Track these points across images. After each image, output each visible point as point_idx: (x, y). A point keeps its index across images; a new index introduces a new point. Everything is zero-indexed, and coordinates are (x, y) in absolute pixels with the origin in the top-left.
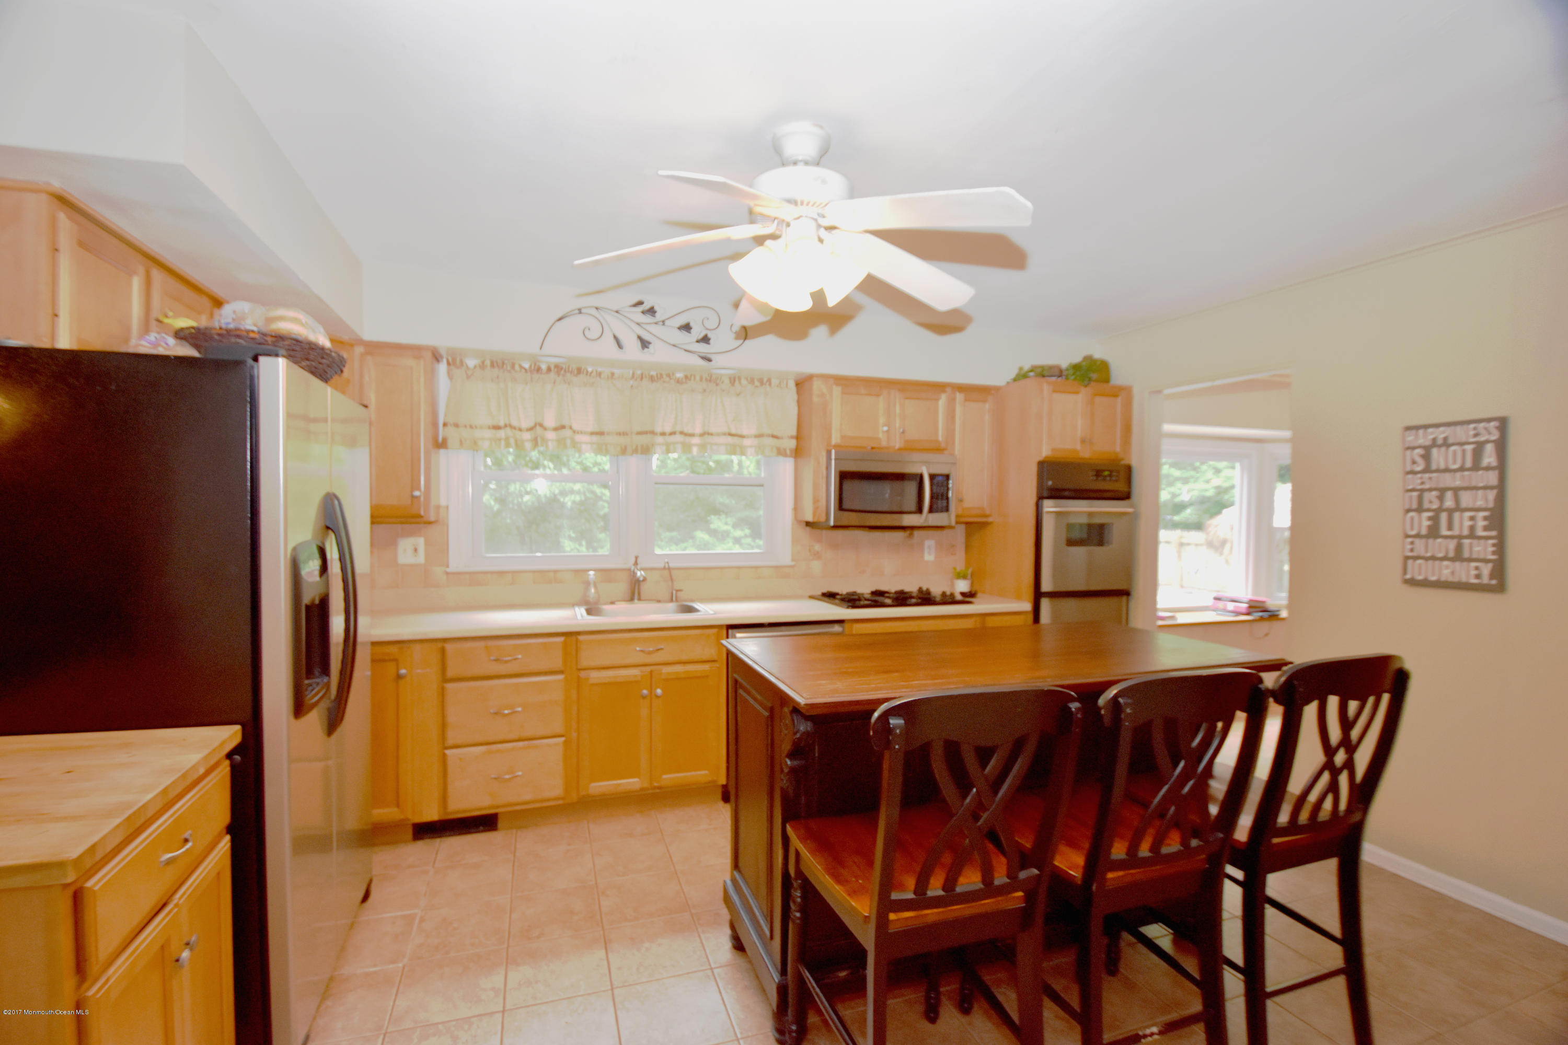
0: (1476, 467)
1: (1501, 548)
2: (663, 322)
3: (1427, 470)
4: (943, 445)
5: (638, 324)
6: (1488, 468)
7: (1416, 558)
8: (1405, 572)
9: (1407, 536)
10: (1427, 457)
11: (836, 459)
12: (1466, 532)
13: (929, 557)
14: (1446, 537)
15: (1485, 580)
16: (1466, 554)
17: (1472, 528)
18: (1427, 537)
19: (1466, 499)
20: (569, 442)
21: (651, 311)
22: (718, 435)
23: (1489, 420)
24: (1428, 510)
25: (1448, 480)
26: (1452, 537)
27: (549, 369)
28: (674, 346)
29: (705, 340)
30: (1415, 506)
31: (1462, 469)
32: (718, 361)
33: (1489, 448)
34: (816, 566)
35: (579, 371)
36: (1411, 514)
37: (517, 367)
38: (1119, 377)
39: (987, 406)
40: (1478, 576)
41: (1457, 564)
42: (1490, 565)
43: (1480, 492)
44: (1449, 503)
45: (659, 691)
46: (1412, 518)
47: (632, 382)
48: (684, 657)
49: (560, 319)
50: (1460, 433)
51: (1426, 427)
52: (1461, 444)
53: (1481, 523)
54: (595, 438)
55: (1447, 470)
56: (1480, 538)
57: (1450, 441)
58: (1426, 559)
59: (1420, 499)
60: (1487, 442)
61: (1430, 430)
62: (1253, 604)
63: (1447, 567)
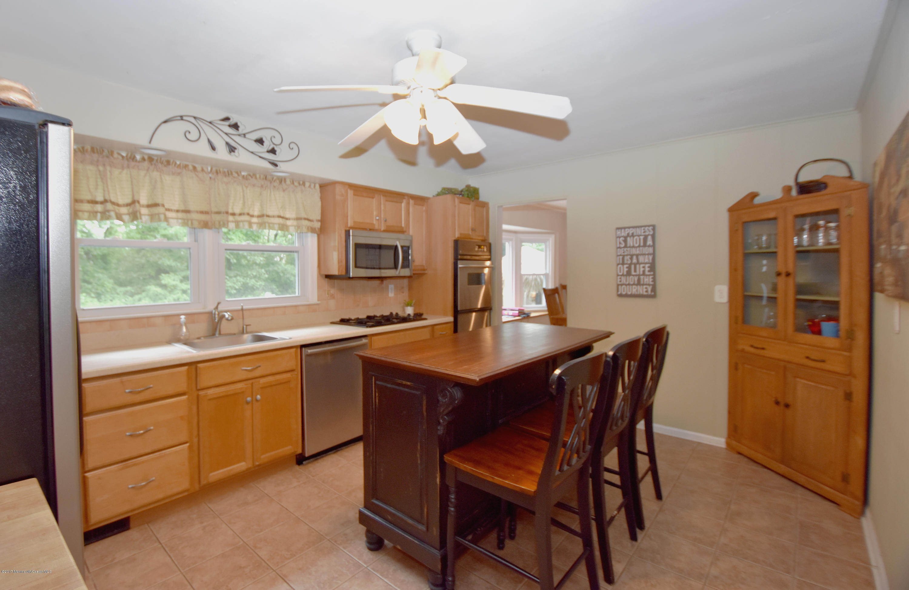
0: (645, 245)
1: (654, 280)
2: (244, 135)
3: (626, 246)
4: (405, 229)
5: (226, 134)
6: (649, 246)
7: (622, 285)
8: (618, 291)
9: (618, 275)
10: (625, 241)
11: (352, 236)
12: (641, 273)
13: (391, 294)
14: (634, 275)
15: (649, 293)
16: (642, 282)
17: (644, 271)
18: (626, 275)
19: (641, 259)
20: (162, 217)
21: (235, 126)
22: (274, 217)
23: (649, 226)
24: (627, 264)
25: (634, 251)
26: (636, 275)
27: (143, 159)
28: (252, 153)
29: (273, 151)
30: (621, 262)
31: (639, 246)
32: (282, 166)
33: (650, 238)
34: (332, 303)
35: (168, 163)
36: (619, 266)
37: (116, 155)
38: (483, 197)
39: (424, 208)
40: (647, 291)
41: (639, 287)
42: (651, 287)
43: (647, 256)
44: (635, 261)
45: (259, 397)
46: (620, 268)
47: (210, 175)
48: (274, 370)
49: (165, 122)
50: (638, 231)
51: (625, 228)
52: (639, 236)
53: (647, 269)
54: (180, 215)
55: (633, 247)
56: (647, 275)
57: (635, 234)
58: (626, 285)
59: (623, 259)
60: (649, 235)
61: (626, 230)
62: (520, 311)
63: (635, 288)
